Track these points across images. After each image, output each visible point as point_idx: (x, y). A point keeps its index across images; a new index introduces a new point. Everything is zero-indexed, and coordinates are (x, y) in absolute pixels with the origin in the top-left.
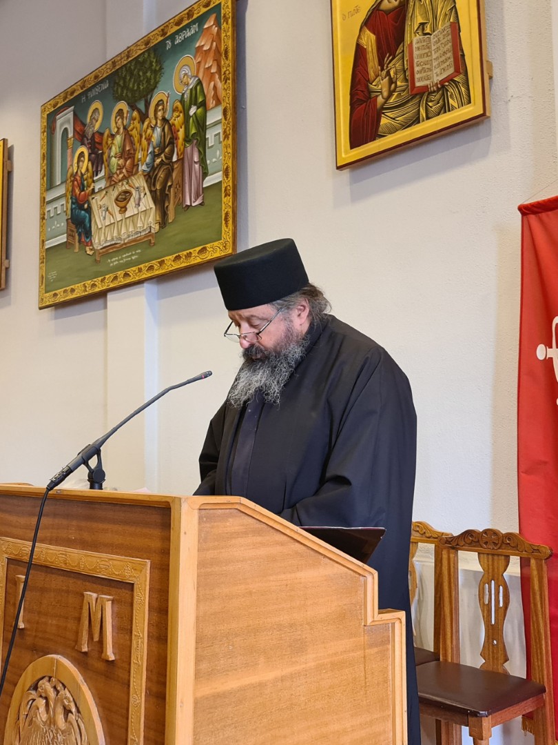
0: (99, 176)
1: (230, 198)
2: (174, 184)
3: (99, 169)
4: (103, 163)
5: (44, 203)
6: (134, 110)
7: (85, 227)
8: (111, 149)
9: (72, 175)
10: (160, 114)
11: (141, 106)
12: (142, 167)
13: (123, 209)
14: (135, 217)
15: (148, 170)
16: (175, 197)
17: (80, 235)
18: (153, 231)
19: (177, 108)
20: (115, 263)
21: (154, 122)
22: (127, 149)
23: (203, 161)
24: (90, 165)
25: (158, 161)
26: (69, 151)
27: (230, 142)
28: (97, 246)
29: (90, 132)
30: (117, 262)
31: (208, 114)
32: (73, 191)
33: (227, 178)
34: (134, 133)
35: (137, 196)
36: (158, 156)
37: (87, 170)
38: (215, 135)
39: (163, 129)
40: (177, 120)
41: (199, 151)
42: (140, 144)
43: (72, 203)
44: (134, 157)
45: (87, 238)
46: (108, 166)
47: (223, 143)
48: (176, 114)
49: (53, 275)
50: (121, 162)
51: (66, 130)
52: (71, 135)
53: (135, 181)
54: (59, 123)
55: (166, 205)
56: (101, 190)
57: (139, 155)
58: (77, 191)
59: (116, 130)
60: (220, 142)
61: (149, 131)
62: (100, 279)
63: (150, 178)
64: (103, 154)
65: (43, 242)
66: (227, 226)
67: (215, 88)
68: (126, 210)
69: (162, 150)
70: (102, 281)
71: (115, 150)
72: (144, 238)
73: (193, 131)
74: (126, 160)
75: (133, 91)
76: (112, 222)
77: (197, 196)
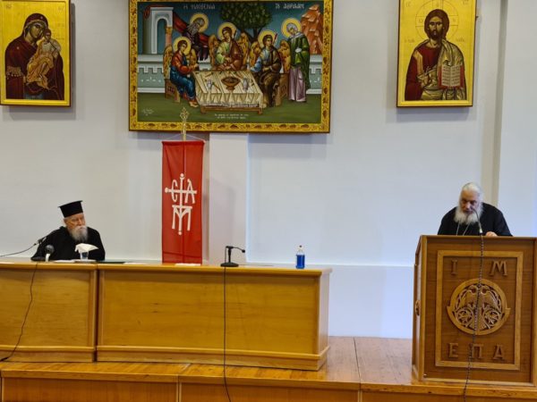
0: (204, 61)
2: (282, 85)
3: (204, 57)
4: (208, 54)
5: (132, 61)
6: (242, 32)
7: (187, 88)
8: (217, 48)
9: (170, 52)
10: (268, 43)
11: (251, 32)
12: (251, 68)
13: (231, 88)
15: (257, 71)
16: (282, 93)
17: (181, 92)
18: (260, 107)
21: (262, 46)
22: (235, 53)
23: (306, 79)
25: (266, 69)
26: (168, 35)
27: (328, 75)
28: (202, 104)
29: (193, 30)
30: (224, 117)
31: (311, 56)
32: (173, 62)
33: (325, 94)
35: (245, 83)
36: (266, 66)
38: (317, 69)
39: (272, 52)
42: (249, 54)
43: (172, 70)
44: (242, 60)
45: (191, 96)
46: (215, 58)
47: (323, 75)
48: (283, 47)
50: (228, 59)
52: (170, 25)
53: (243, 74)
54: (153, 12)
55: (273, 95)
56: (206, 70)
57: (248, 60)
58: (178, 64)
59: (223, 38)
62: (206, 124)
63: (259, 76)
64: (208, 49)
65: (134, 87)
66: (325, 117)
67: (317, 44)
68: (234, 89)
69: (271, 64)
71: (222, 50)
72: (252, 109)
73: (298, 61)
74: (234, 60)
75: (241, 20)
76: (219, 92)
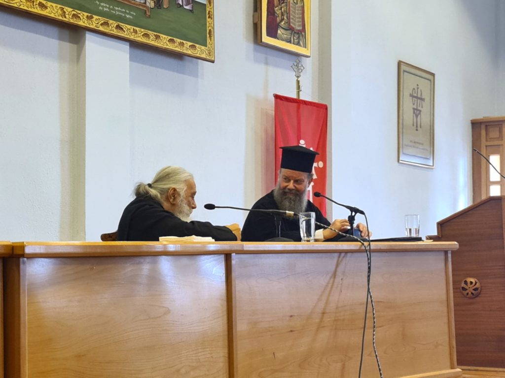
1: (212, 21)
18: (148, 4)
20: (105, 9)
30: (107, 10)
70: (89, 18)
72: (139, 5)
77: (188, 2)
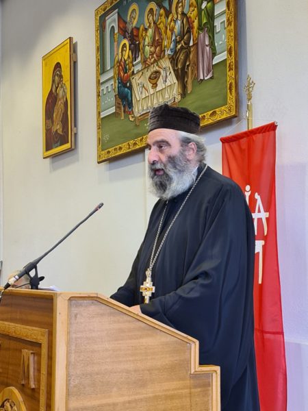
0: (137, 61)
1: (233, 72)
2: (192, 62)
3: (137, 56)
4: (139, 51)
5: (99, 83)
6: (161, 8)
7: (128, 99)
8: (145, 40)
10: (180, 10)
11: (166, 5)
12: (168, 52)
13: (155, 85)
14: (164, 91)
15: (172, 54)
16: (192, 73)
17: (124, 106)
18: (176, 101)
19: (192, 4)
21: (175, 16)
22: (157, 38)
23: (212, 44)
24: (130, 53)
25: (179, 46)
26: (116, 43)
27: (232, 27)
28: (137, 115)
29: (130, 27)
31: (215, 8)
32: (119, 73)
33: (231, 56)
34: (161, 26)
35: (164, 75)
36: (179, 42)
37: (129, 57)
38: (221, 23)
39: (183, 22)
40: (193, 14)
41: (209, 36)
42: (166, 34)
43: (119, 83)
44: (162, 45)
45: (130, 108)
46: (143, 53)
47: (227, 29)
48: (192, 9)
49: (107, 137)
50: (152, 49)
51: (113, 27)
52: (116, 31)
53: (162, 63)
54: (108, 22)
55: (186, 79)
56: (138, 72)
57: (165, 43)
58: (122, 74)
59: (148, 25)
60: (225, 28)
61: (172, 23)
62: (139, 139)
63: (174, 60)
64: (139, 44)
65: (99, 113)
66: (231, 94)
68: (157, 85)
69: (182, 38)
70: (141, 140)
71: (148, 40)
73: (205, 21)
74: (156, 47)
76: (147, 95)
77: (209, 71)
